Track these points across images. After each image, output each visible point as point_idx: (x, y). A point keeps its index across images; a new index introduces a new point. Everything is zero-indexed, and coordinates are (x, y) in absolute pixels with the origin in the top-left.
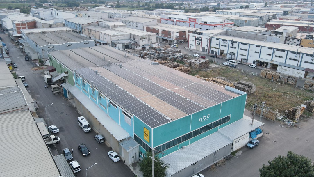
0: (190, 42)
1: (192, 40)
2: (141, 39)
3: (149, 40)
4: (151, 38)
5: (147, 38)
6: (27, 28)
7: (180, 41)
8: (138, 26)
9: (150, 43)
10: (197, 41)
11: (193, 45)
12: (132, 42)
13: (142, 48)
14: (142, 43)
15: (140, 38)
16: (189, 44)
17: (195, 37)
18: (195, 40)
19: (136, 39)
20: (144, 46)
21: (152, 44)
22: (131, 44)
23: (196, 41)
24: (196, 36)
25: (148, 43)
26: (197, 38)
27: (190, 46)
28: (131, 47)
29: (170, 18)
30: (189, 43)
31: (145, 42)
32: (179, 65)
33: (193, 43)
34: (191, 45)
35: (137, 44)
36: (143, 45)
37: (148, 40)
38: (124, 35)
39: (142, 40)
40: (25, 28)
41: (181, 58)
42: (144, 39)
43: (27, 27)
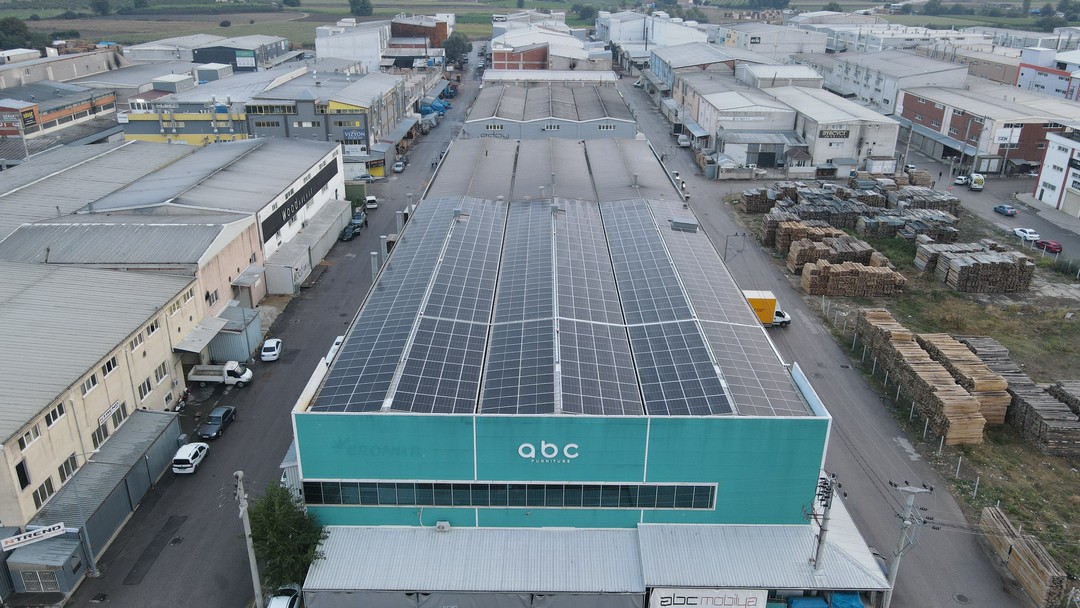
0: (1047, 175)
1: (1055, 167)
2: (821, 136)
3: (860, 142)
4: (870, 136)
5: (854, 135)
6: (521, 66)
7: (1018, 162)
8: (881, 87)
9: (863, 155)
10: (1074, 175)
11: (1053, 188)
12: (789, 143)
13: (818, 170)
14: (822, 152)
15: (821, 132)
16: (1040, 183)
17: (1070, 151)
18: (1064, 166)
19: (808, 136)
20: (834, 164)
21: (869, 161)
22: (786, 149)
23: (1072, 170)
24: (1073, 150)
25: (855, 156)
26: (1075, 157)
27: (1042, 191)
28: (779, 162)
29: (1062, 66)
30: (1037, 179)
31: (844, 149)
32: (869, 253)
33: (1056, 179)
34: (1045, 184)
35: (804, 154)
36: (830, 161)
37: (856, 141)
38: (770, 113)
39: (827, 141)
40: (516, 67)
41: (913, 231)
42: (837, 136)
43: (521, 63)
